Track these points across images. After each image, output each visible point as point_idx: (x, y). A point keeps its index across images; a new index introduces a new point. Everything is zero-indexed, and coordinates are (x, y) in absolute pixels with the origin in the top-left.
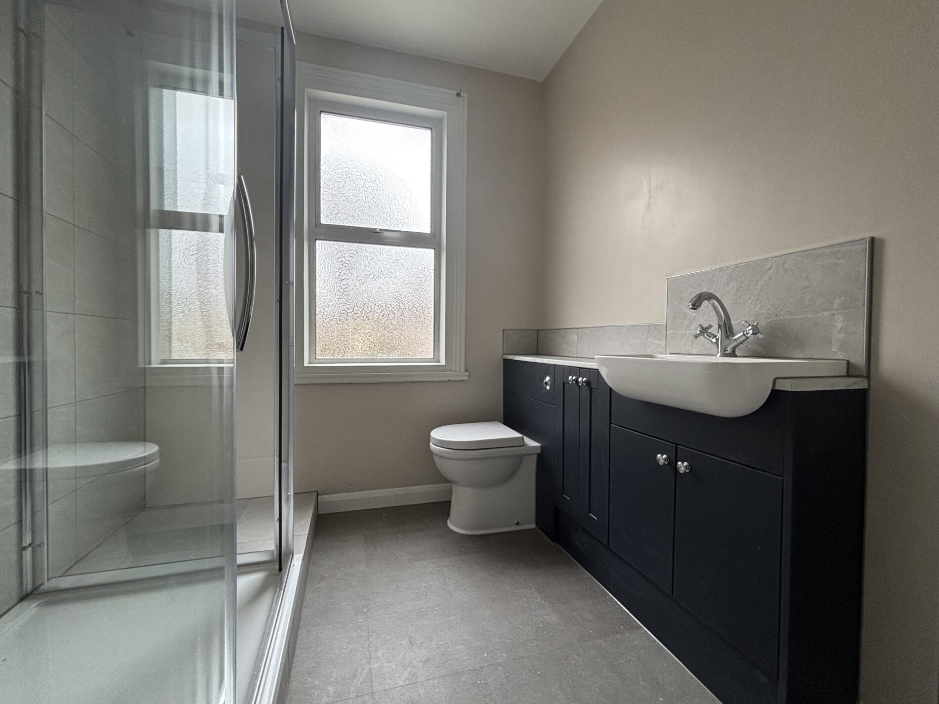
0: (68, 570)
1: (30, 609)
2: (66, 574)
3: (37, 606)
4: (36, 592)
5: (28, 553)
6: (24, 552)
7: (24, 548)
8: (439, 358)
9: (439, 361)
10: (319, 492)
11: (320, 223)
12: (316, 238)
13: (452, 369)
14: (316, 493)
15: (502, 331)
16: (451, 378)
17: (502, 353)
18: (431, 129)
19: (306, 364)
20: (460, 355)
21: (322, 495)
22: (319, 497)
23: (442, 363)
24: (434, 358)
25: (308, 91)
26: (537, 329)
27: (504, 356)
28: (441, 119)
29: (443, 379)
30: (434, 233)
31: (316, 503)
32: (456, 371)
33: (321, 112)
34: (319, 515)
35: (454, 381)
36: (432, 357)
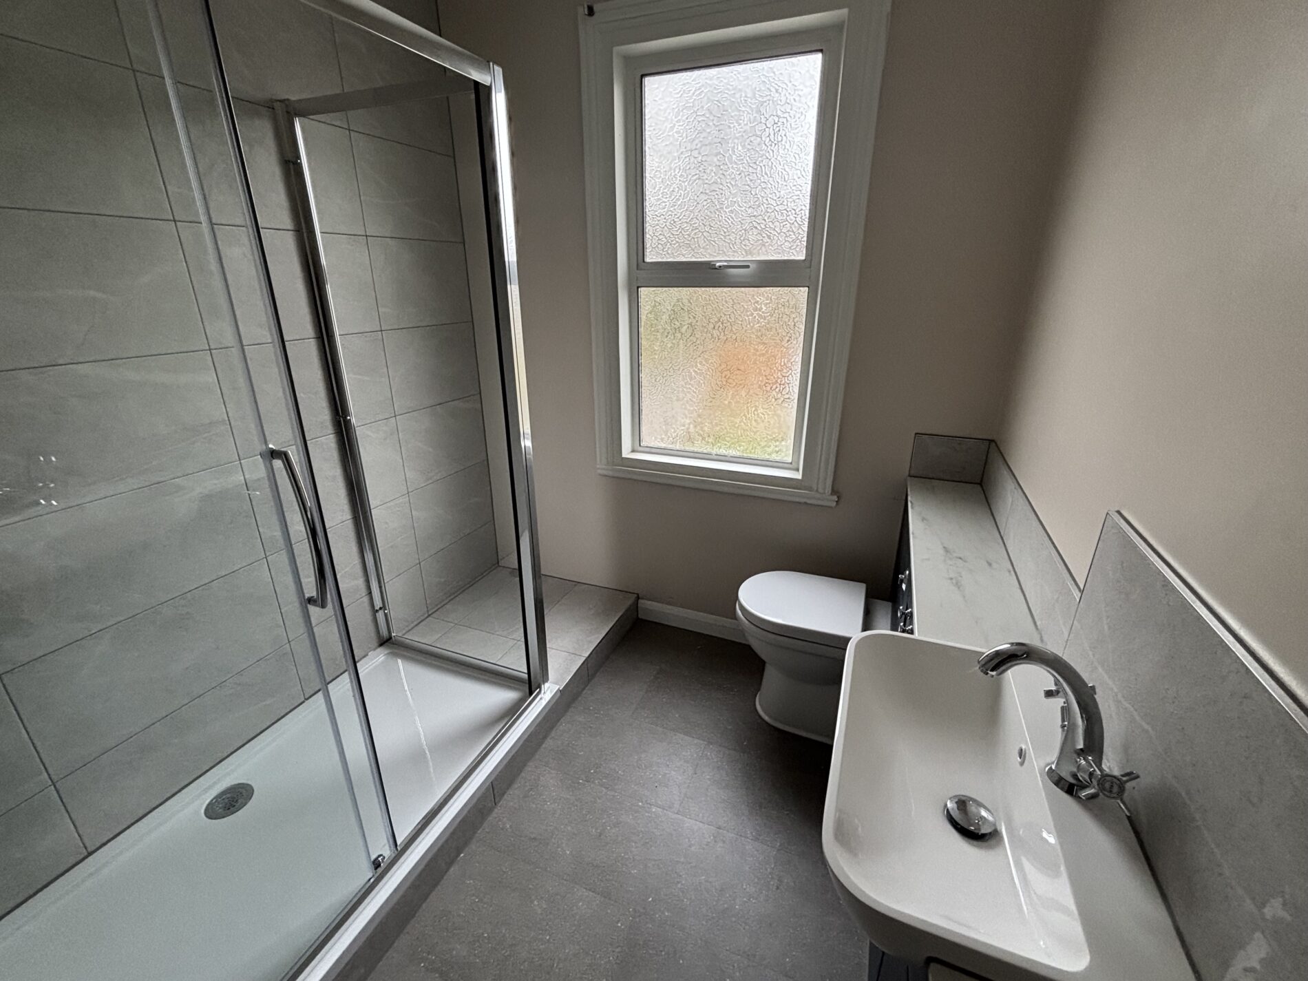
4: (390, 640)
5: (380, 614)
6: (377, 614)
7: (377, 611)
8: (798, 464)
9: (798, 470)
10: (640, 596)
11: (644, 261)
12: (639, 285)
13: (811, 488)
14: (636, 595)
15: (913, 435)
16: (809, 502)
17: (907, 473)
18: (821, 51)
19: (626, 453)
20: (826, 469)
21: (642, 599)
22: (640, 601)
23: (798, 476)
24: (791, 463)
25: (616, 49)
26: (990, 438)
27: (909, 478)
28: (838, 27)
29: (797, 500)
30: (809, 258)
31: (635, 607)
32: (817, 491)
33: (643, 76)
34: (638, 619)
35: (811, 504)
36: (790, 461)
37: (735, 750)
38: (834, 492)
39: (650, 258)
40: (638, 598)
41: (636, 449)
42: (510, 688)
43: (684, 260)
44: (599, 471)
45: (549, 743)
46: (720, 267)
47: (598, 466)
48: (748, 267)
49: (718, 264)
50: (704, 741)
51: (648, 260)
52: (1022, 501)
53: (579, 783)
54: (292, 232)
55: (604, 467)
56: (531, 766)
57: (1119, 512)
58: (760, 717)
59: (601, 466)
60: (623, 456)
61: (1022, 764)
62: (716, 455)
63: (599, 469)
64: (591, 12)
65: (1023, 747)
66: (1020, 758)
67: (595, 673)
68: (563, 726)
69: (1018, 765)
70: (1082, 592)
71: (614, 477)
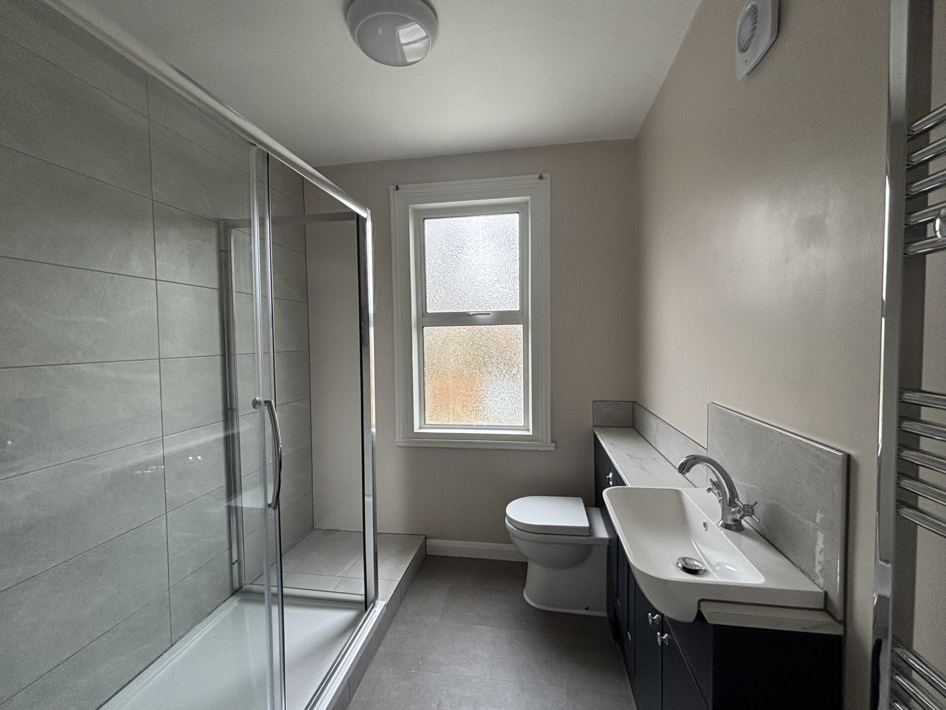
0: (255, 581)
1: (234, 602)
2: (254, 583)
3: (240, 600)
4: (241, 590)
5: (235, 566)
6: (233, 566)
7: (234, 564)
8: (528, 427)
9: (528, 430)
10: (428, 536)
11: (426, 312)
12: (423, 325)
13: (538, 439)
14: (424, 536)
15: (592, 402)
16: (538, 449)
17: (592, 425)
18: (518, 213)
19: (416, 429)
20: (546, 427)
21: (429, 538)
22: (427, 540)
23: (530, 433)
24: (524, 426)
25: (411, 206)
26: (633, 400)
27: (594, 428)
28: (526, 203)
29: (530, 448)
30: (522, 310)
31: (424, 546)
32: (543, 442)
33: (424, 219)
34: (427, 555)
35: (541, 451)
36: (523, 425)
37: (518, 629)
38: (553, 441)
39: (430, 310)
40: (426, 538)
41: (422, 426)
42: (348, 609)
43: (450, 311)
44: (398, 444)
45: (381, 649)
46: (473, 314)
47: (397, 440)
48: (489, 314)
49: (471, 313)
50: (495, 627)
51: (428, 312)
52: (661, 423)
53: (412, 673)
54: (217, 290)
55: (402, 440)
56: (372, 667)
57: (713, 403)
58: (528, 604)
59: (400, 440)
60: (415, 431)
61: (706, 530)
62: (476, 425)
63: (397, 442)
64: (397, 188)
65: (705, 521)
66: (705, 527)
67: (405, 595)
68: (389, 636)
69: (704, 531)
70: (707, 450)
71: (408, 447)
